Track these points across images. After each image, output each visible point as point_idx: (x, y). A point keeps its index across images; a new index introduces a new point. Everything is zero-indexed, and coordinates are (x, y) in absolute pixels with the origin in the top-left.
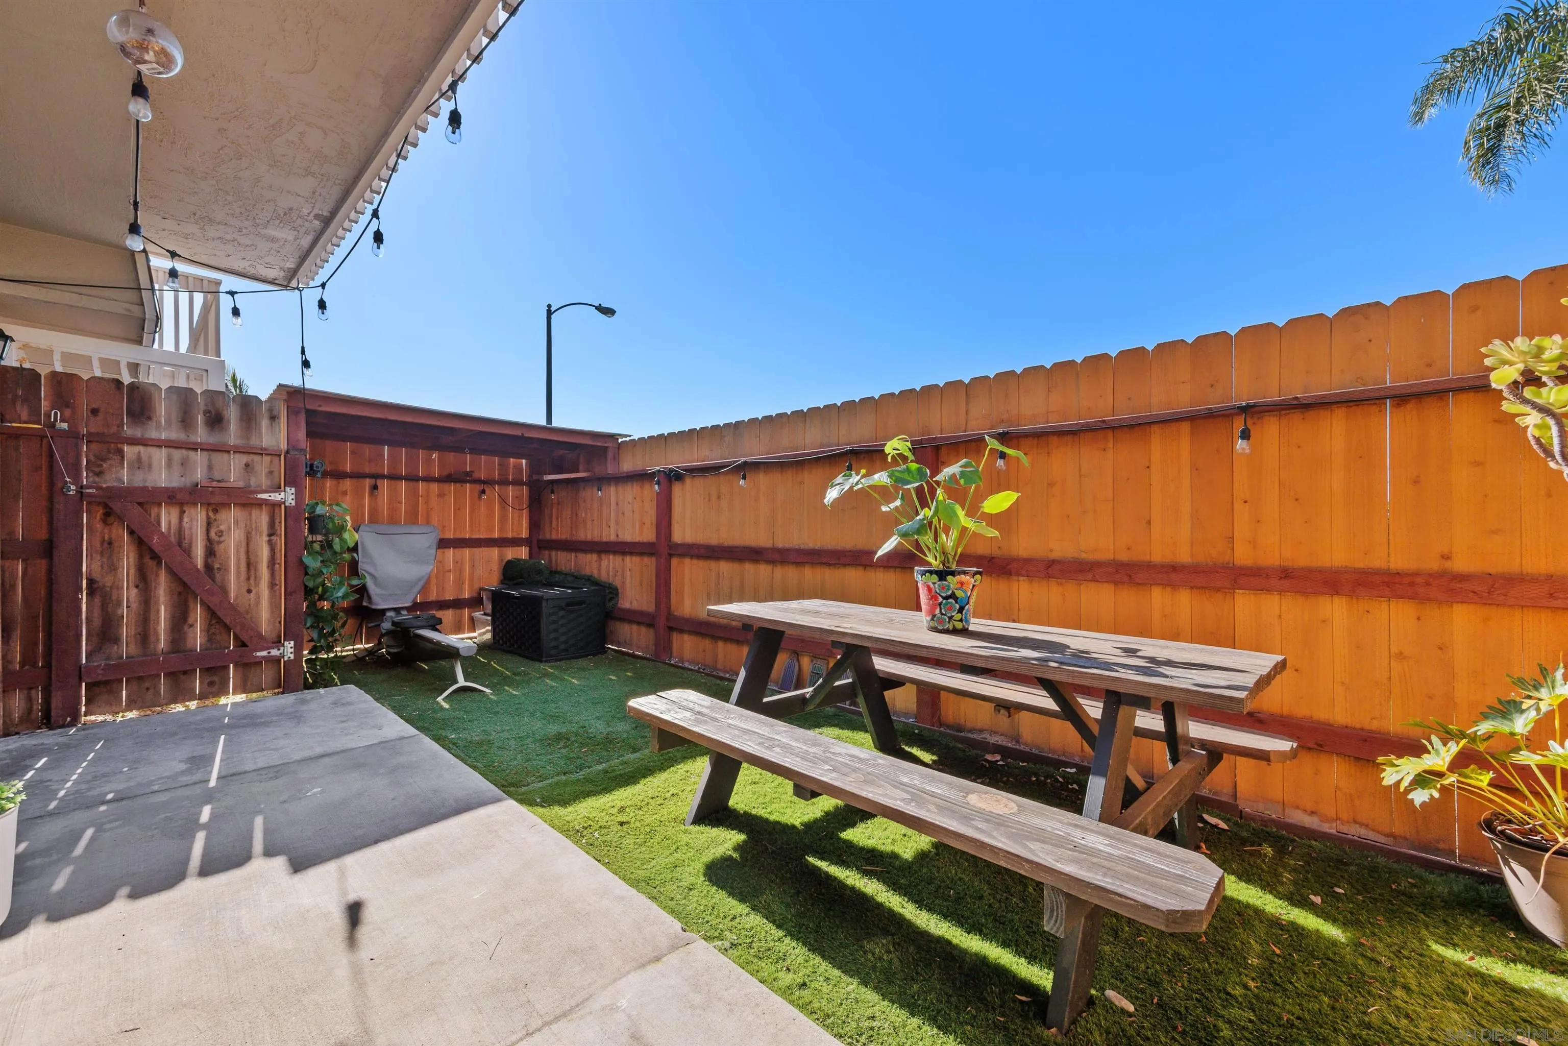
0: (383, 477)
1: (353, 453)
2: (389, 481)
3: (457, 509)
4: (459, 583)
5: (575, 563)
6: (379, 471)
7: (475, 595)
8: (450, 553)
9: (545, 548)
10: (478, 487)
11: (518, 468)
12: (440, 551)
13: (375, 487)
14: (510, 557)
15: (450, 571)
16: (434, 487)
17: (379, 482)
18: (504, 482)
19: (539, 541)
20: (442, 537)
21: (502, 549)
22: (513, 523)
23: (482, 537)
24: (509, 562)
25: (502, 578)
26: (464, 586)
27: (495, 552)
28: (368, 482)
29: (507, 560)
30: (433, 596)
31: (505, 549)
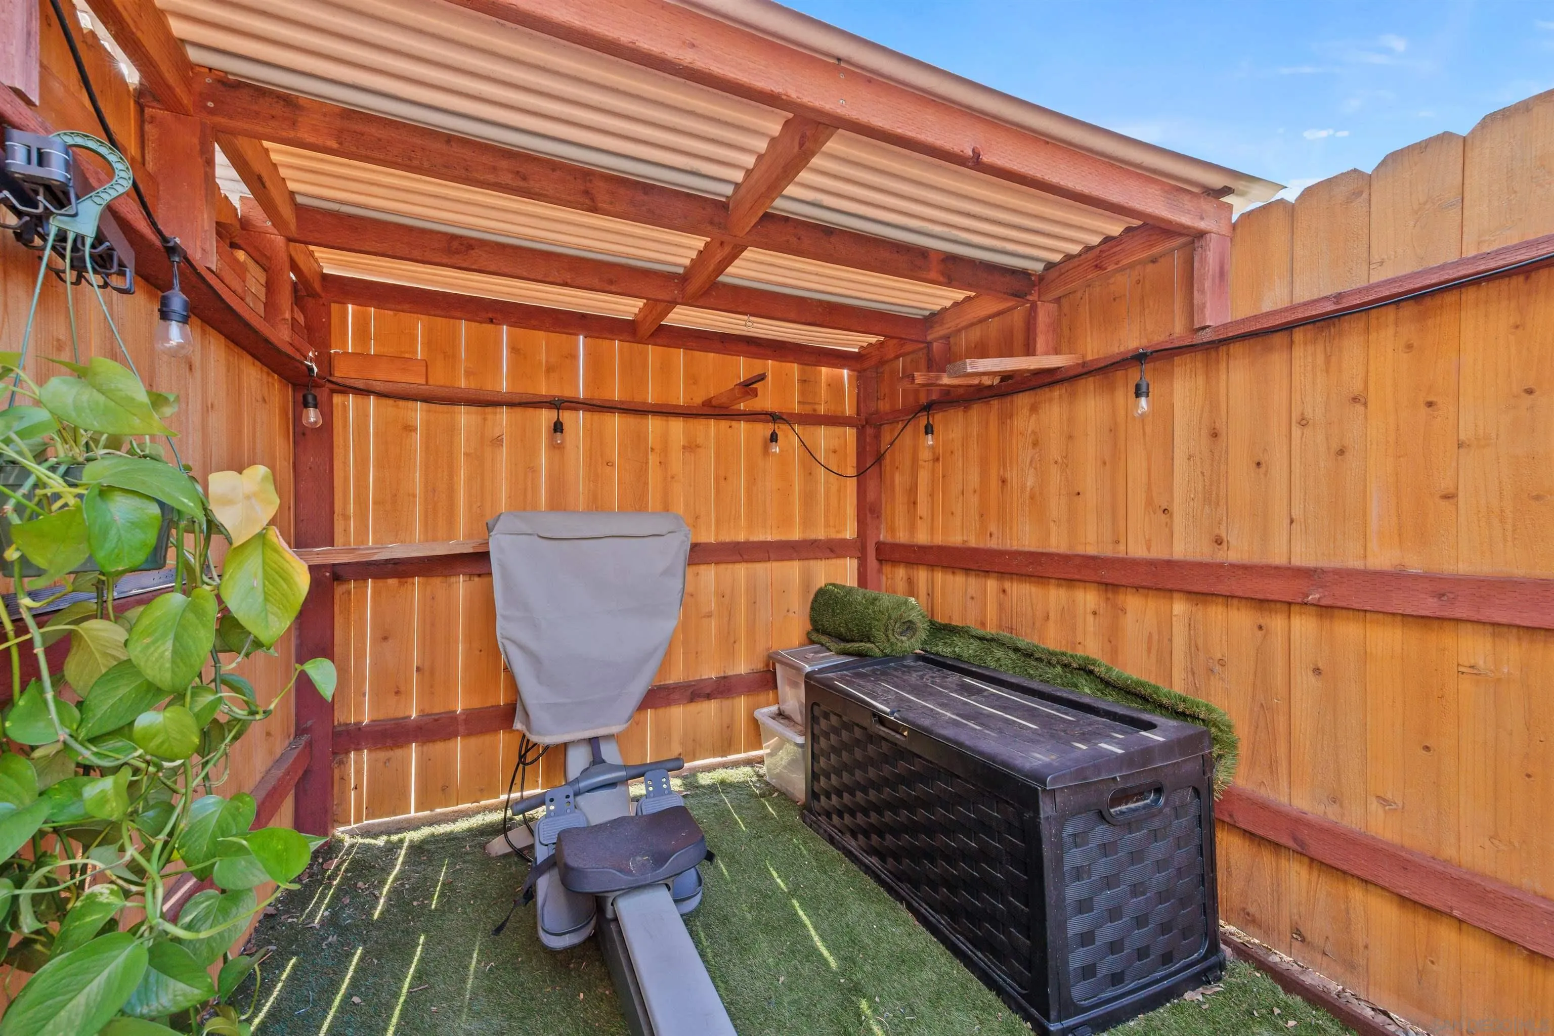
0: (573, 404)
1: (514, 349)
2: (588, 414)
3: (722, 478)
4: (728, 642)
5: (1001, 607)
6: (568, 393)
7: (760, 666)
8: (709, 574)
9: (895, 562)
10: (763, 430)
11: (836, 387)
12: (691, 570)
13: (558, 427)
14: (821, 582)
15: (709, 616)
16: (677, 426)
17: (567, 417)
18: (813, 419)
19: (880, 547)
20: (695, 541)
21: (806, 562)
22: (827, 505)
23: (769, 539)
24: (821, 592)
25: (809, 627)
26: (736, 646)
27: (793, 569)
28: (546, 417)
29: (818, 587)
30: (677, 676)
31: (813, 563)
